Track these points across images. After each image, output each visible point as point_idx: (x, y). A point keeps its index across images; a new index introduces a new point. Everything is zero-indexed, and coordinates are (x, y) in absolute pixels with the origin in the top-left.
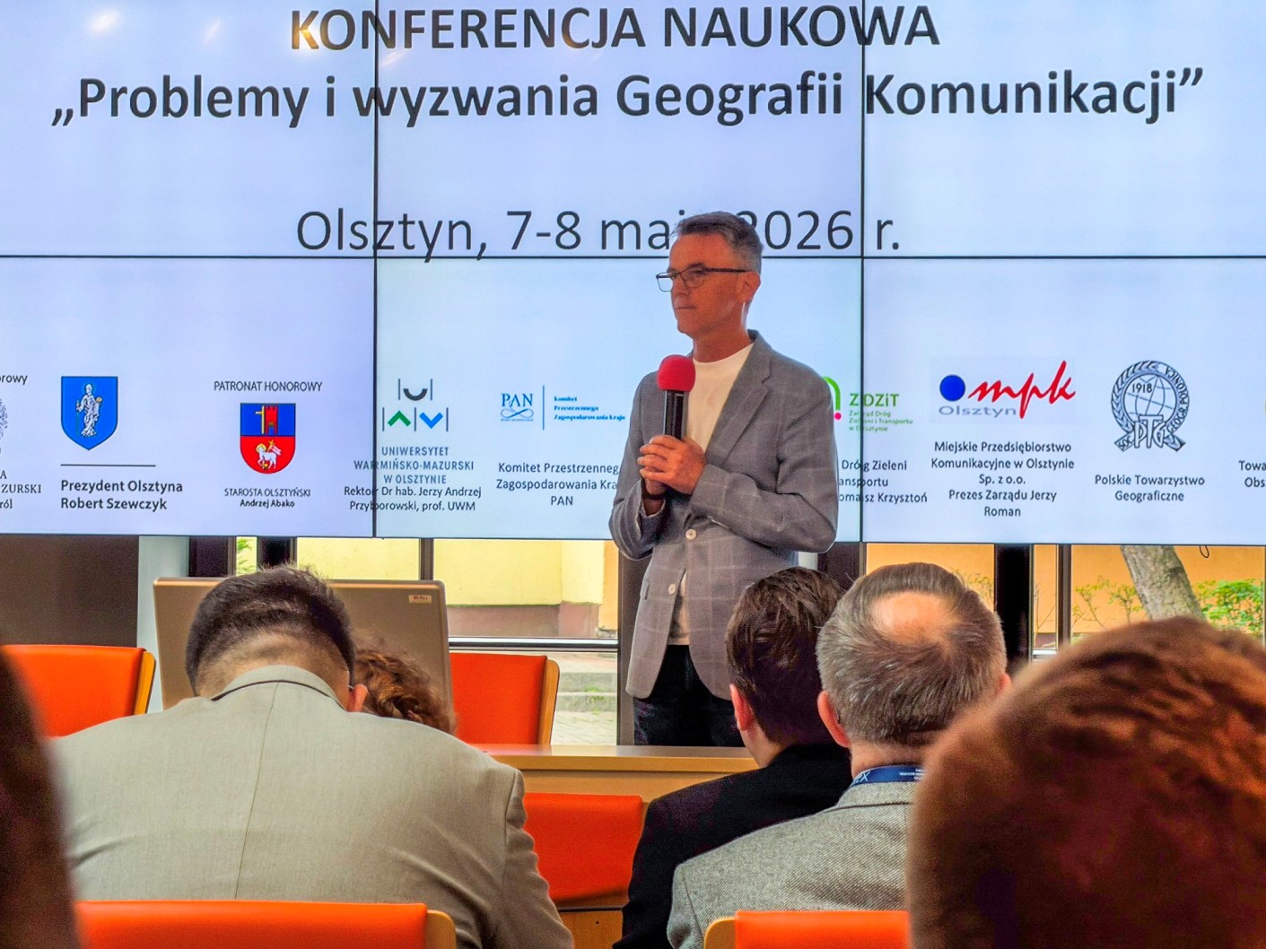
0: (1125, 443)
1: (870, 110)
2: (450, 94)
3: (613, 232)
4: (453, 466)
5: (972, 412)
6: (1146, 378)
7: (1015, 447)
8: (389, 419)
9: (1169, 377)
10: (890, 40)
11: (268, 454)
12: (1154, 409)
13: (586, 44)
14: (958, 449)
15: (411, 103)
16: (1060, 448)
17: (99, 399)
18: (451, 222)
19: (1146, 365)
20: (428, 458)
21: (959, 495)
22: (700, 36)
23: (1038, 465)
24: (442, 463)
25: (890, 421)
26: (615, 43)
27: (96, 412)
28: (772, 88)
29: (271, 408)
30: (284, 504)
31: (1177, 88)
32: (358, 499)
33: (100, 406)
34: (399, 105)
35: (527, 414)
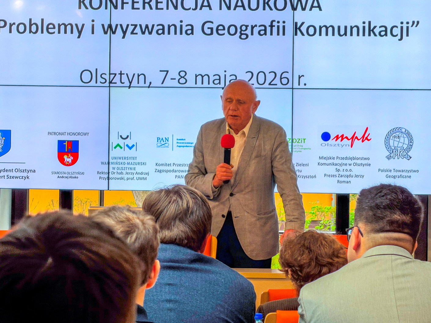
0: (390, 157)
1: (296, 34)
2: (138, 27)
3: (199, 78)
4: (138, 164)
5: (333, 145)
6: (398, 133)
7: (349, 158)
8: (114, 147)
9: (406, 133)
10: (304, 9)
11: (68, 159)
12: (400, 145)
13: (190, 9)
14: (328, 159)
15: (123, 30)
16: (365, 159)
17: (4, 138)
18: (138, 74)
19: (397, 129)
20: (129, 161)
21: (328, 176)
22: (233, 7)
23: (357, 165)
24: (134, 163)
25: (303, 148)
26: (201, 9)
27: (3, 143)
28: (260, 26)
29: (69, 142)
30: (74, 178)
31: (410, 28)
32: (102, 176)
33: (4, 141)
34: (119, 31)
35: (166, 145)
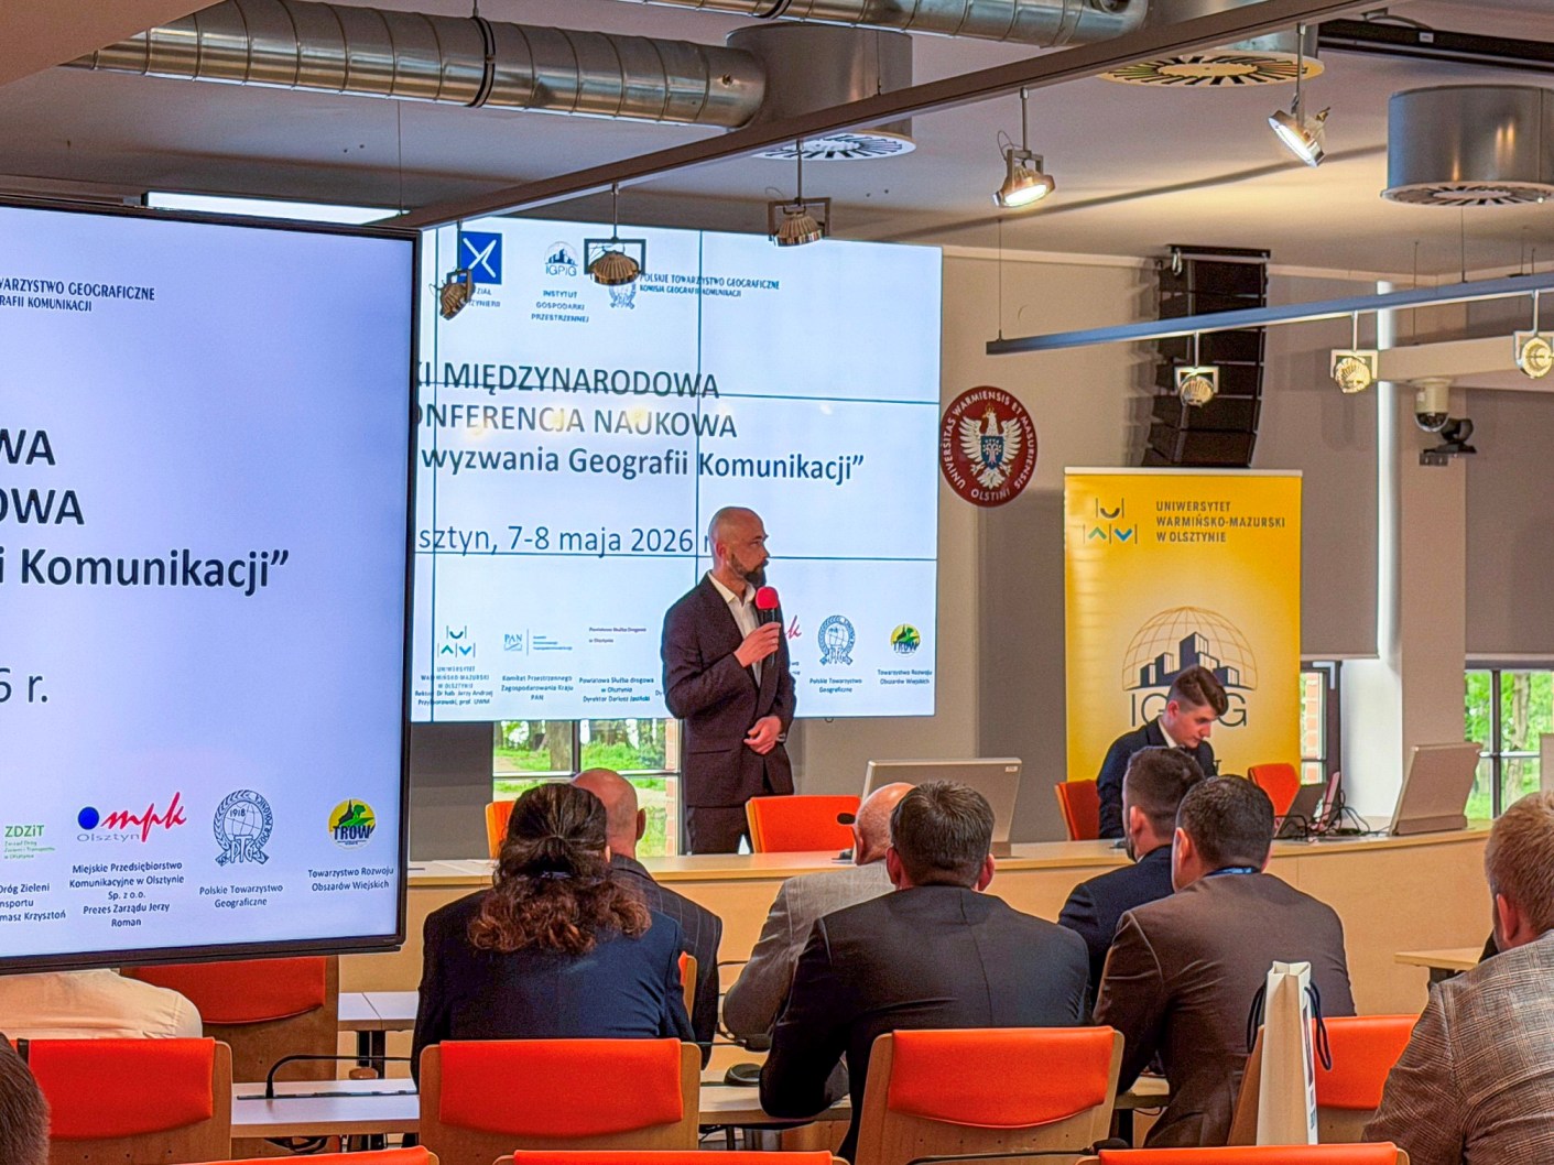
0: (825, 660)
1: (702, 473)
2: (477, 457)
3: (566, 538)
4: (477, 678)
6: (835, 625)
8: (441, 650)
9: (846, 624)
10: (712, 434)
12: (839, 642)
13: (552, 429)
15: (455, 461)
18: (477, 532)
19: (835, 618)
20: (463, 673)
22: (614, 427)
24: (471, 676)
26: (568, 429)
31: (851, 466)
34: (448, 461)
35: (519, 647)
